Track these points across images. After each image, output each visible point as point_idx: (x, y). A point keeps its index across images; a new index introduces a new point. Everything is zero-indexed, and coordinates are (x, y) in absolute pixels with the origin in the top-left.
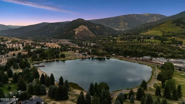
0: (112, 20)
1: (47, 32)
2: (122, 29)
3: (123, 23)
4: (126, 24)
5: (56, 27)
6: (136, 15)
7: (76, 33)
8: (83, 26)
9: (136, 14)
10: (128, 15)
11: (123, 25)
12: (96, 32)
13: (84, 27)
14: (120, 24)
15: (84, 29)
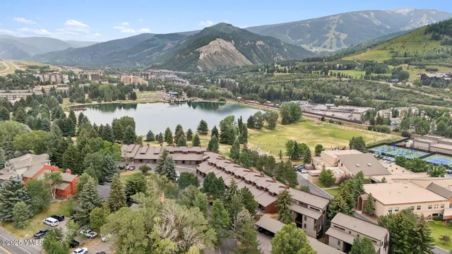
0: (308, 25)
1: (148, 55)
2: (331, 48)
3: (334, 34)
4: (343, 36)
5: (170, 45)
6: (372, 14)
7: (201, 56)
8: (221, 41)
9: (373, 11)
10: (352, 13)
11: (335, 40)
12: (254, 54)
13: (223, 43)
14: (327, 35)
15: (223, 48)
